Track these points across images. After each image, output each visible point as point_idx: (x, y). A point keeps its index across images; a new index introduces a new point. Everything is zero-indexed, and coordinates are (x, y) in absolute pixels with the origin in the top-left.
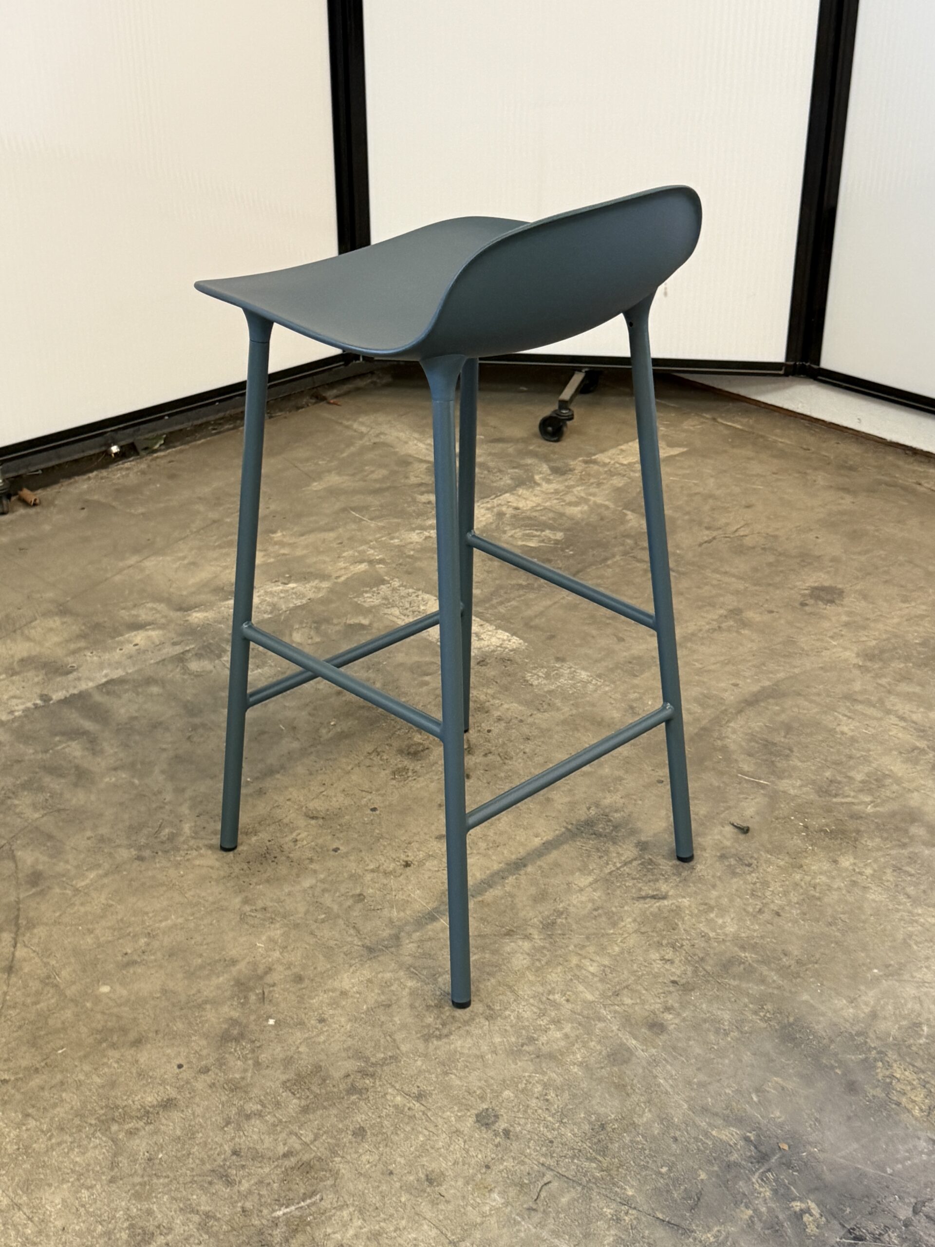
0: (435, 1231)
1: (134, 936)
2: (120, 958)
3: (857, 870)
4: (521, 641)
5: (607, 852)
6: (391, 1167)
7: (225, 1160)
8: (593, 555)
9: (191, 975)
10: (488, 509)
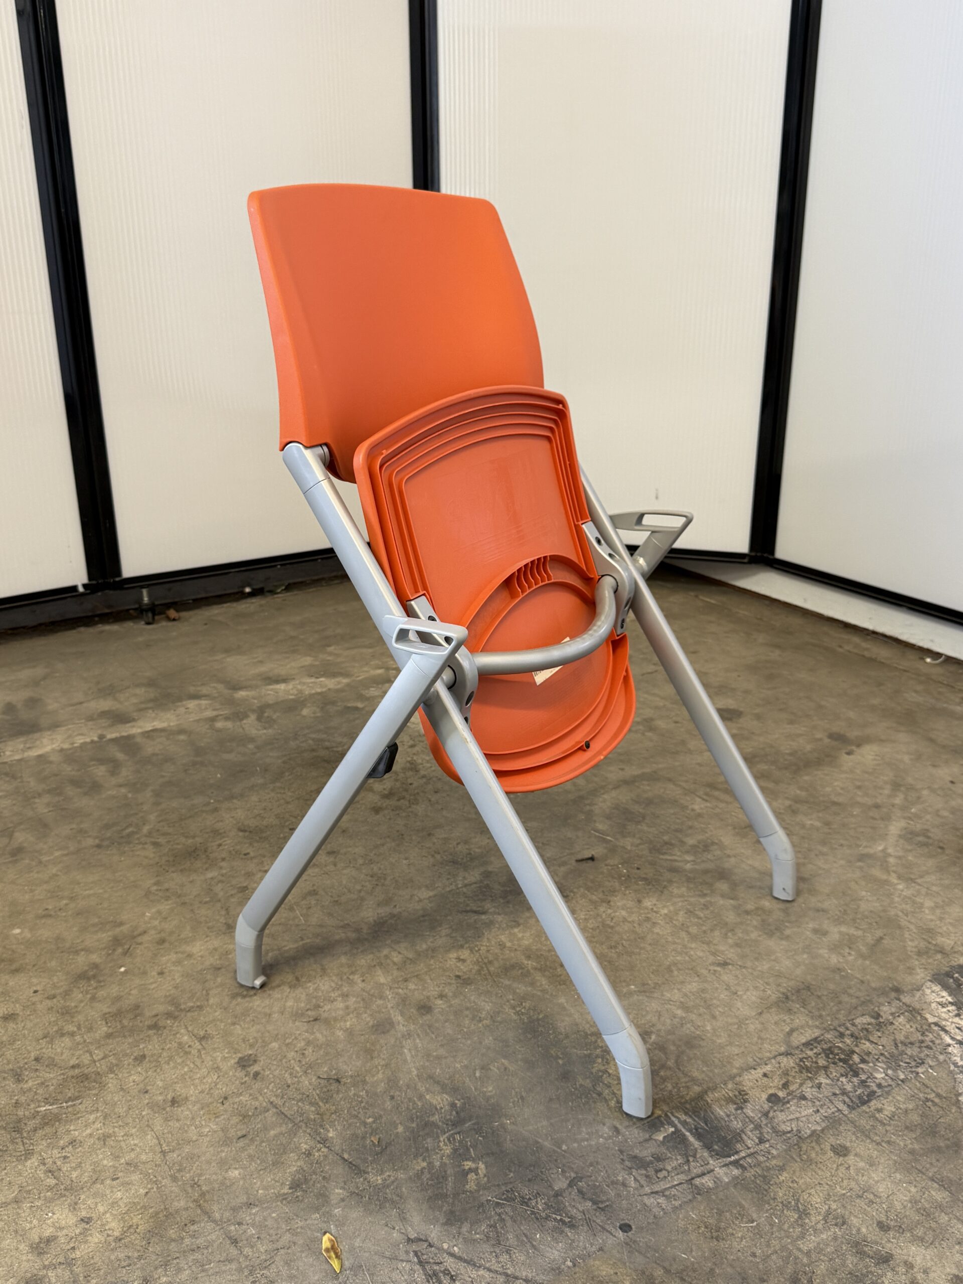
0: (155, 1141)
1: (60, 898)
2: (41, 911)
3: (655, 909)
5: (456, 876)
6: (149, 1088)
7: (26, 1063)
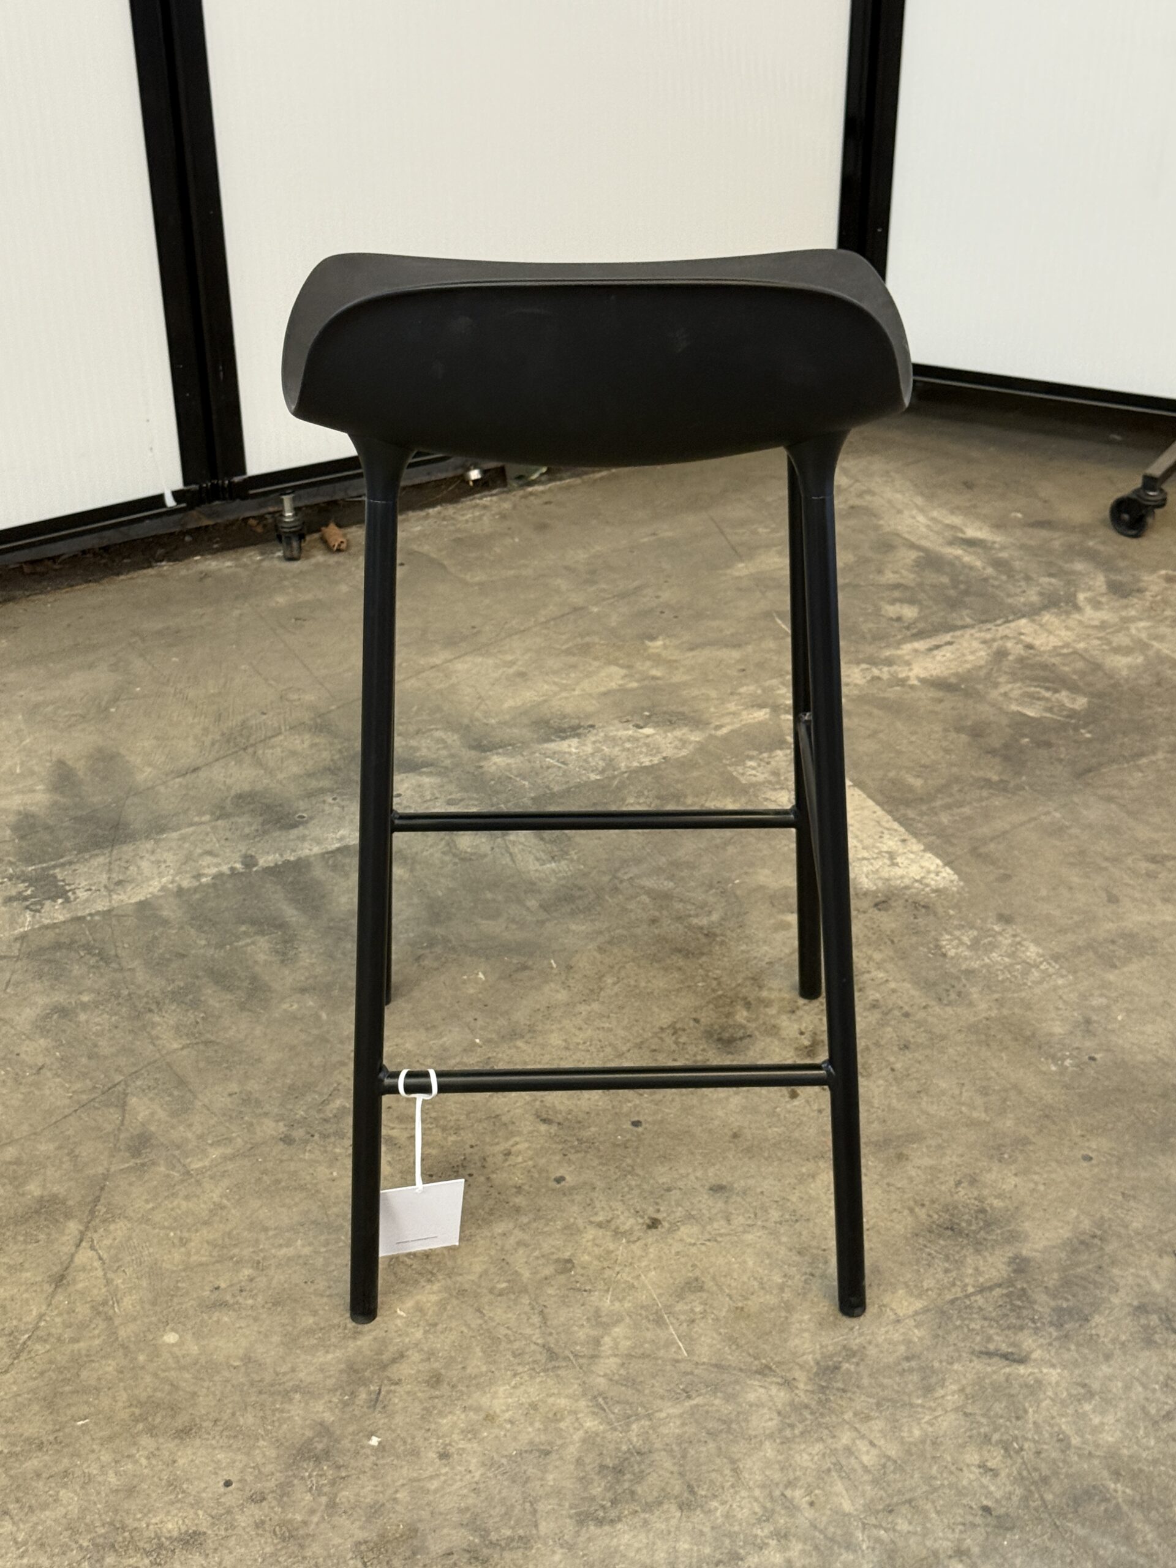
1: (237, 1262)
2: (207, 1293)
4: (956, 877)
5: (960, 1263)
8: (1122, 745)
9: (291, 1342)
10: (984, 642)
